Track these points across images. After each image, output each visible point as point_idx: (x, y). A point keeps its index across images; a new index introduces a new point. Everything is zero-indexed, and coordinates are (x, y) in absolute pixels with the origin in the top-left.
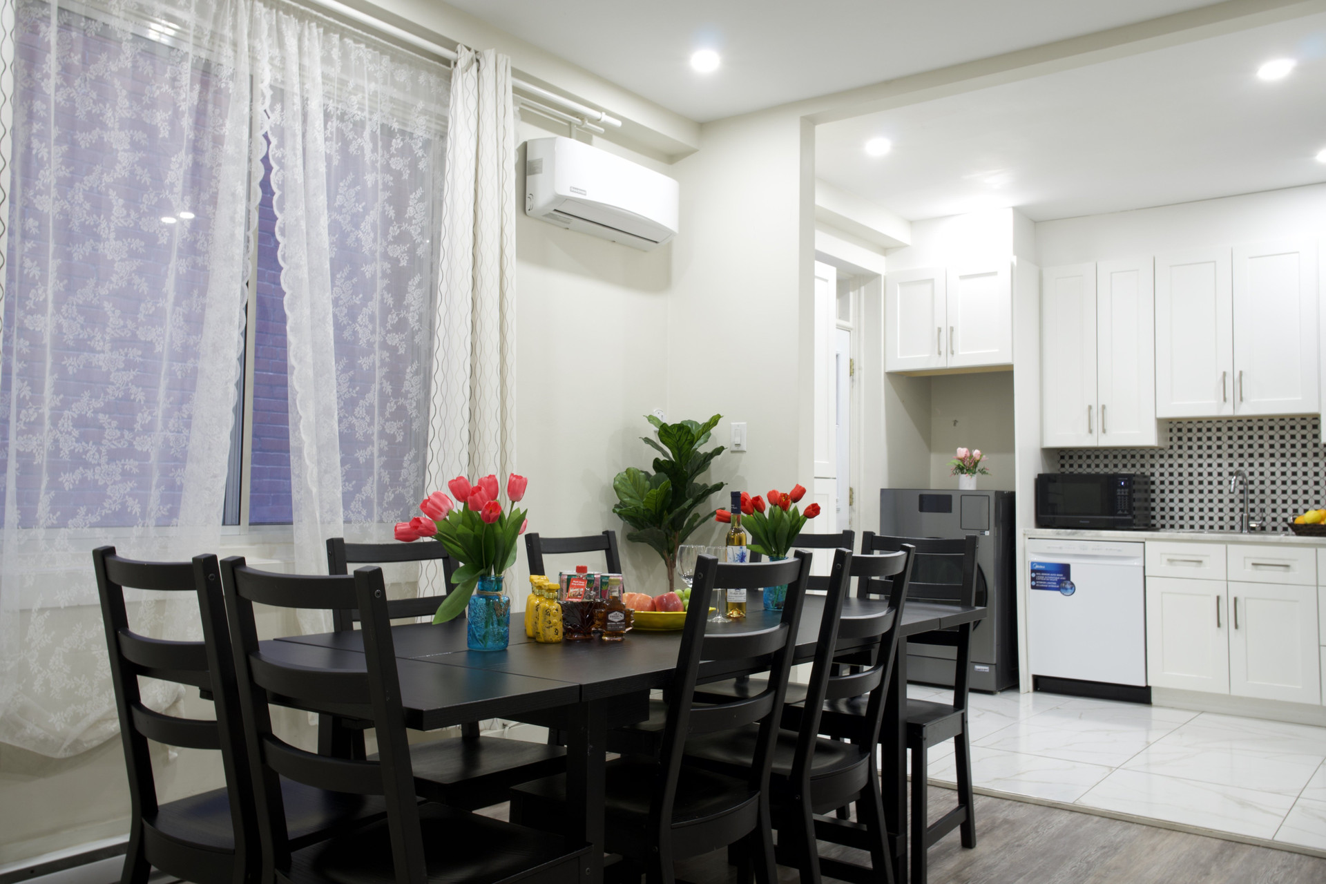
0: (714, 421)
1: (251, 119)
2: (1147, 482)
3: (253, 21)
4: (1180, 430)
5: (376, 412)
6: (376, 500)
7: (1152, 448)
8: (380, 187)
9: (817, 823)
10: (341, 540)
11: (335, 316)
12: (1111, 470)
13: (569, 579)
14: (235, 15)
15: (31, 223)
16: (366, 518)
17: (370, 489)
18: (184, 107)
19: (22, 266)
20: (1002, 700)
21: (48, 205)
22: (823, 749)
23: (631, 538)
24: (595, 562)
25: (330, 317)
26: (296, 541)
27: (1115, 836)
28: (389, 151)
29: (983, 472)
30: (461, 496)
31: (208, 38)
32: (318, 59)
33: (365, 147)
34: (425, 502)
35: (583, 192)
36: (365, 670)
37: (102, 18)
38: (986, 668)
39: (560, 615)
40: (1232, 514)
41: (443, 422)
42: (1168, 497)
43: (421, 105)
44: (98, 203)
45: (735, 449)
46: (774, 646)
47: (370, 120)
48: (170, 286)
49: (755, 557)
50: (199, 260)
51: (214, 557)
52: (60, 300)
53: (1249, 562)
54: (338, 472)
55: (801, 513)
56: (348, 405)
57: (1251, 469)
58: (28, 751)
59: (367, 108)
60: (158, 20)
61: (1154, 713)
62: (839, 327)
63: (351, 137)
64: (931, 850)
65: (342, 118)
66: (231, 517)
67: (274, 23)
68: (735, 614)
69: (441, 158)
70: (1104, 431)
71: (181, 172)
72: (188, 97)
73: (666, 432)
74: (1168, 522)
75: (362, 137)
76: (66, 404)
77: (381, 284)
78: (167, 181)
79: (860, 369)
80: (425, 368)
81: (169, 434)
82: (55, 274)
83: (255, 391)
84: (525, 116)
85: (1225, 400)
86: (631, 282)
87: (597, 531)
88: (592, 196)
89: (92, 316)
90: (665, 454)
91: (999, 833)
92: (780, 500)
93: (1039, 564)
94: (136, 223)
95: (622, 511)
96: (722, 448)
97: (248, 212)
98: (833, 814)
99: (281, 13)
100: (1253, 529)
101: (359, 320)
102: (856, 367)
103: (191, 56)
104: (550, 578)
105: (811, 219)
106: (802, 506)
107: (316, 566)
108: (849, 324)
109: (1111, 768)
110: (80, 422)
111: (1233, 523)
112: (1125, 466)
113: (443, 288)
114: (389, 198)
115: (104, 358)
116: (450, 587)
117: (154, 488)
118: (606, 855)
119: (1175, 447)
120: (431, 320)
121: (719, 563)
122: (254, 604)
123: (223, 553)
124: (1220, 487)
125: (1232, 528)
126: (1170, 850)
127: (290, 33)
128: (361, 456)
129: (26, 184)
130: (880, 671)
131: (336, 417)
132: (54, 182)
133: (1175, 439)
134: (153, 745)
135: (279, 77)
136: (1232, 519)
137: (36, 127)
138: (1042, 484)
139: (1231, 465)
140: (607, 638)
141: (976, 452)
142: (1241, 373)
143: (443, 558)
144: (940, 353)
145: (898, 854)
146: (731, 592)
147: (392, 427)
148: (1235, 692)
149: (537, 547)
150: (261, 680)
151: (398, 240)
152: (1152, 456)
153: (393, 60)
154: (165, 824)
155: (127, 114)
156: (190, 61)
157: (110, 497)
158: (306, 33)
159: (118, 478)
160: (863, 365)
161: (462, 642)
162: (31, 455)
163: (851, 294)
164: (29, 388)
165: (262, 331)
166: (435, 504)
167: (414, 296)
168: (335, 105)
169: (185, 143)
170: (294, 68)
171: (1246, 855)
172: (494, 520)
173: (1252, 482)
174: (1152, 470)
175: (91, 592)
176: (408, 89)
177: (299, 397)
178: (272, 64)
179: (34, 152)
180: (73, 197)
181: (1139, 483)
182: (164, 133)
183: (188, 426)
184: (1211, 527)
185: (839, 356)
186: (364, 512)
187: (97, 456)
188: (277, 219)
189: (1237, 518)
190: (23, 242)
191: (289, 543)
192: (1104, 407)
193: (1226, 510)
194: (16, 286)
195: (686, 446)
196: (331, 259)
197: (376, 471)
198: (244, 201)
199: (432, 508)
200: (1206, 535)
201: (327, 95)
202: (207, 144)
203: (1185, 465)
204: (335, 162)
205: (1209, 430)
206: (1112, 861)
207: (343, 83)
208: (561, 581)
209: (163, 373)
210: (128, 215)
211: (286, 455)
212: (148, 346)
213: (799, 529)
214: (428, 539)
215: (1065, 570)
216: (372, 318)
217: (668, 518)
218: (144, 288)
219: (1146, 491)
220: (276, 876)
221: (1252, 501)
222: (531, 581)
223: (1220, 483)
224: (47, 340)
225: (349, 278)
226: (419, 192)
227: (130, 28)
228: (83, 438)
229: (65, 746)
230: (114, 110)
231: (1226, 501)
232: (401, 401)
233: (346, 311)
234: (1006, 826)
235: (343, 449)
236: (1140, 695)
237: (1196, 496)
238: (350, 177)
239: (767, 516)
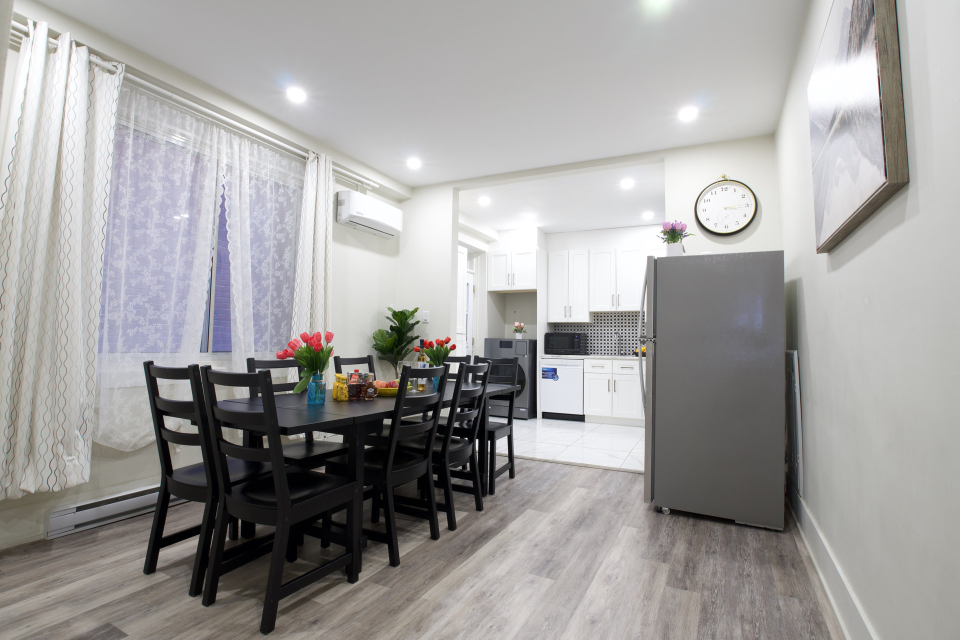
0: (416, 310)
1: (217, 178)
2: (586, 336)
3: (219, 137)
4: (598, 316)
5: (270, 304)
6: (269, 342)
7: (588, 323)
8: (273, 209)
9: (451, 471)
10: (253, 359)
11: (252, 263)
12: (573, 332)
13: (352, 375)
14: (212, 134)
15: (117, 221)
16: (264, 350)
17: (267, 337)
18: (187, 173)
19: (112, 241)
20: (530, 422)
21: (125, 213)
22: (455, 442)
23: (380, 358)
24: (363, 368)
25: (250, 263)
26: (233, 359)
27: (566, 470)
28: (278, 194)
29: (525, 332)
30: (305, 340)
31: (199, 144)
32: (248, 154)
33: (268, 192)
34: (290, 343)
35: (362, 214)
36: (263, 412)
37: (153, 134)
38: (524, 410)
39: (347, 390)
40: (615, 349)
41: (299, 309)
42: (593, 342)
43: (292, 175)
44: (147, 212)
45: (424, 322)
46: (435, 401)
47: (270, 180)
48: (178, 249)
49: (430, 366)
50: (192, 238)
51: (198, 366)
52: (129, 254)
53: (591, 365)
54: (252, 330)
55: (449, 348)
56: (257, 301)
57: (622, 332)
58: (114, 449)
59: (269, 175)
60: (176, 135)
61: (585, 425)
62: (468, 272)
63: (261, 187)
64: (497, 480)
65: (257, 179)
66: (204, 349)
67: (229, 139)
68: (421, 389)
69: (300, 198)
70: (570, 316)
71: (185, 200)
72: (189, 168)
73: (395, 314)
74: (593, 352)
75: (266, 188)
76: (131, 299)
77: (273, 250)
78: (179, 204)
79: (477, 289)
80: (292, 286)
81: (177, 312)
82: (127, 243)
83: (216, 294)
84: (338, 181)
85: (613, 305)
86: (382, 252)
87: (365, 356)
88: (365, 216)
89: (143, 261)
90: (395, 323)
91: (524, 472)
92: (440, 343)
93: (545, 368)
94: (164, 222)
95: (377, 347)
96: (419, 321)
97: (214, 218)
98: (460, 468)
99: (232, 135)
100: (622, 354)
101: (263, 265)
102: (476, 289)
103: (191, 151)
104: (344, 375)
105: (457, 228)
106: (449, 345)
107: (243, 369)
108: (473, 271)
109: (567, 446)
110: (137, 307)
111: (615, 352)
112: (578, 330)
113: (300, 252)
114: (277, 213)
115: (148, 279)
116: (301, 378)
117: (169, 336)
118: (365, 487)
119: (596, 323)
120: (294, 266)
121: (412, 368)
122: (215, 385)
123: (201, 364)
124: (611, 338)
125: (615, 354)
126: (585, 474)
127: (236, 143)
128: (263, 323)
129: (116, 204)
130: (477, 410)
131: (252, 307)
132: (128, 203)
133: (596, 320)
134: (170, 444)
135: (230, 161)
136: (615, 350)
137: (121, 180)
138: (547, 337)
139: (615, 330)
140: (367, 399)
141: (522, 324)
142: (619, 295)
143: (298, 367)
144: (509, 284)
145: (484, 481)
146: (420, 379)
147: (277, 311)
148: (613, 416)
149: (339, 362)
150: (218, 416)
151: (281, 231)
152: (588, 326)
153: (280, 156)
154: (176, 477)
155: (161, 175)
156: (191, 153)
157: (150, 340)
158: (243, 143)
159: (153, 331)
160: (478, 288)
161: (305, 401)
162: (115, 321)
163: (474, 259)
164: (114, 292)
165: (218, 268)
166: (294, 344)
167: (287, 255)
168: (255, 173)
169: (187, 188)
170: (237, 158)
171: (610, 474)
172: (319, 350)
173: (622, 337)
174: (588, 332)
175: (142, 380)
176: (287, 168)
177: (235, 298)
178: (227, 156)
179: (120, 190)
180: (136, 210)
181: (583, 337)
182: (178, 183)
183: (185, 309)
184: (608, 354)
185: (469, 285)
186: (264, 347)
187: (144, 322)
188: (227, 221)
189: (617, 350)
190: (113, 228)
191: (230, 360)
192: (570, 307)
193: (613, 347)
194: (109, 248)
195: (404, 321)
196: (251, 239)
197: (269, 329)
198: (213, 213)
199: (293, 346)
200: (606, 357)
201: (251, 169)
202: (197, 189)
203: (599, 330)
204: (254, 198)
205: (608, 316)
206: (563, 480)
207: (259, 164)
208: (348, 376)
209: (174, 286)
210: (161, 218)
211: (229, 322)
212: (168, 275)
213: (448, 355)
214: (291, 359)
215: (555, 370)
216: (268, 264)
217: (396, 350)
218: (167, 249)
219: (585, 340)
220: (225, 496)
221: (622, 344)
222: (335, 376)
223: (611, 337)
224: (123, 272)
225: (259, 247)
226: (291, 211)
227: (165, 139)
228: (138, 314)
229: (130, 447)
230: (156, 173)
231: (613, 343)
232: (281, 300)
233: (257, 261)
234: (527, 469)
235: (254, 320)
236: (580, 418)
237: (603, 342)
238: (260, 204)
239: (435, 349)
